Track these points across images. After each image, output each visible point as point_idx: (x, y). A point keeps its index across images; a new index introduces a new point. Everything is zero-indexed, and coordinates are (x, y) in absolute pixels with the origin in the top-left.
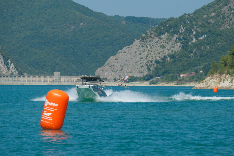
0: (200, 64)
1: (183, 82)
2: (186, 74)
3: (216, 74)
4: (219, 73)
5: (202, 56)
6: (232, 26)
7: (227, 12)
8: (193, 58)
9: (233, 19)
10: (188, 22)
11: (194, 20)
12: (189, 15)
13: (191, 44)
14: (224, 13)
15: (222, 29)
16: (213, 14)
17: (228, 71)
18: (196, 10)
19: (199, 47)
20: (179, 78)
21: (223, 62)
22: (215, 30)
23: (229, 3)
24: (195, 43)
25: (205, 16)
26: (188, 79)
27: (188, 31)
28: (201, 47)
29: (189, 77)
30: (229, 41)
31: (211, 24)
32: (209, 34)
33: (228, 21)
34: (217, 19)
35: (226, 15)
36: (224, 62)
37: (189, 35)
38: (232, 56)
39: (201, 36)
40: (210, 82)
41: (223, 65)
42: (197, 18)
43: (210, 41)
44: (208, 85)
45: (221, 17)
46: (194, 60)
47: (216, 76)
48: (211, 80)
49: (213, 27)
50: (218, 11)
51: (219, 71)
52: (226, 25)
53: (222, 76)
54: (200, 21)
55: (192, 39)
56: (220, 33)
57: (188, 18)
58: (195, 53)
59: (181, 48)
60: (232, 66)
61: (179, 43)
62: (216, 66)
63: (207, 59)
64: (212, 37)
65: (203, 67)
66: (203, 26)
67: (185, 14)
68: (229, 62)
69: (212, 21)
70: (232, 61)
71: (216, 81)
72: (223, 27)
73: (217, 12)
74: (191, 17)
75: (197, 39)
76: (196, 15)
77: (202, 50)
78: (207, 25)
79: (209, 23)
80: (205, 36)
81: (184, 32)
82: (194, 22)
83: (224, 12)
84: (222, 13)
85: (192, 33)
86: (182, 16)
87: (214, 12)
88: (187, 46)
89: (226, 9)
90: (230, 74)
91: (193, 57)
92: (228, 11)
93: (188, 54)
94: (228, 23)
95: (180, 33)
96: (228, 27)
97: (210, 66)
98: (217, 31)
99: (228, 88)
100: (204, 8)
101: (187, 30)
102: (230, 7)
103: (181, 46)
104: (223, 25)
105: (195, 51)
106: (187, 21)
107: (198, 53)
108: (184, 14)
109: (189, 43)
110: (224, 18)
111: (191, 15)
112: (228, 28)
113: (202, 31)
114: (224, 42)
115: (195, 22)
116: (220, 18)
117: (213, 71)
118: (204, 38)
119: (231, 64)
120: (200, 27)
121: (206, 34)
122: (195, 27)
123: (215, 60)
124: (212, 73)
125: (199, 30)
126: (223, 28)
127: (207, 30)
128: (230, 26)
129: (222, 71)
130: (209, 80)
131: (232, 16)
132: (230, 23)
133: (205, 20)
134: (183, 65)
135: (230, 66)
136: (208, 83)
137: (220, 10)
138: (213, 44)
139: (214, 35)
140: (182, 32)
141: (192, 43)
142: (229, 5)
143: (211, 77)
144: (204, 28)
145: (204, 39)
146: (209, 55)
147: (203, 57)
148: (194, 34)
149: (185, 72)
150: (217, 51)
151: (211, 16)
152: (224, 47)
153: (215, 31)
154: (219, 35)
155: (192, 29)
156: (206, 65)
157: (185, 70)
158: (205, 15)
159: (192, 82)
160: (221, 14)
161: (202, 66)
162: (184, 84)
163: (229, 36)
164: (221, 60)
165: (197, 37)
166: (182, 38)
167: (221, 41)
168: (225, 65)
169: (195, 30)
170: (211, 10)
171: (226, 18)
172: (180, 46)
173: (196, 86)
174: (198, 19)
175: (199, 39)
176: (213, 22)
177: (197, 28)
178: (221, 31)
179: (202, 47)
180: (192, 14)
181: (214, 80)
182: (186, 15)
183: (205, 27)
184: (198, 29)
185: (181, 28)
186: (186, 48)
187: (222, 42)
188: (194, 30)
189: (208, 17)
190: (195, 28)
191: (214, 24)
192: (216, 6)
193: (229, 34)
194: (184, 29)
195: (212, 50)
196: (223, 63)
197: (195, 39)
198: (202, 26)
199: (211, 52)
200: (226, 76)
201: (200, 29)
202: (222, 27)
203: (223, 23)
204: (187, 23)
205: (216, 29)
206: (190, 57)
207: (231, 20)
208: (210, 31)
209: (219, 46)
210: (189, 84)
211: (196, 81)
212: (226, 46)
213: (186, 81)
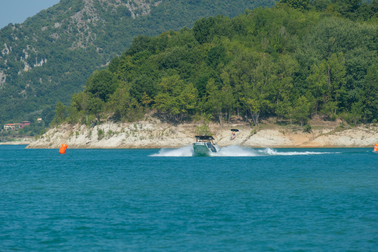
0: (37, 107)
1: (9, 137)
2: (14, 124)
3: (64, 124)
4: (69, 123)
5: (40, 94)
6: (88, 45)
7: (80, 21)
8: (26, 98)
9: (89, 33)
10: (16, 38)
11: (26, 35)
12: (17, 26)
13: (22, 73)
14: (76, 24)
15: (72, 49)
16: (57, 25)
17: (84, 118)
18: (29, 18)
19: (35, 78)
20: (2, 130)
21: (75, 103)
22: (62, 51)
23: (84, 7)
24: (28, 72)
25: (44, 29)
26: (17, 132)
27: (17, 52)
28: (39, 79)
29: (20, 129)
30: (84, 69)
31: (54, 42)
32: (51, 57)
33: (81, 37)
34: (63, 32)
35: (79, 26)
36: (77, 103)
37: (19, 59)
38: (89, 95)
39: (39, 62)
40: (54, 137)
41: (75, 108)
42: (31, 30)
43: (54, 70)
44: (52, 141)
45: (71, 30)
46: (27, 101)
47: (64, 127)
48: (55, 134)
49: (57, 46)
50: (65, 20)
51: (68, 119)
52: (80, 44)
53: (74, 127)
54: (35, 37)
55: (23, 66)
56: (69, 56)
57: (15, 32)
58: (29, 90)
59: (4, 81)
60: (90, 110)
61: (2, 73)
62: (63, 111)
63: (49, 99)
64: (56, 62)
65: (43, 113)
66: (41, 44)
67: (11, 25)
68: (84, 104)
69: (55, 36)
70: (89, 101)
71: (64, 135)
72: (74, 46)
73: (63, 21)
74: (20, 29)
75: (32, 66)
76: (30, 26)
77: (39, 83)
78: (47, 42)
79: (51, 40)
80: (44, 61)
81: (10, 54)
82: (26, 38)
83: (75, 21)
84: (72, 24)
85: (24, 55)
86: (6, 28)
87: (59, 21)
88: (15, 77)
89: (77, 16)
90: (86, 124)
91: (25, 96)
92: (82, 19)
93: (17, 91)
94: (83, 39)
95: (2, 56)
96: (83, 46)
97: (54, 111)
98: (64, 52)
99: (83, 146)
100: (41, 15)
101: (14, 51)
102: (85, 14)
103: (5, 78)
104: (74, 42)
105: (28, 85)
106: (14, 36)
107: (33, 89)
108: (9, 25)
109: (19, 73)
110: (75, 32)
111: (21, 27)
112: (82, 48)
113: (40, 53)
114: (77, 71)
115: (28, 38)
116: (68, 31)
117: (59, 118)
118: (43, 64)
119: (89, 106)
120: (36, 47)
121: (47, 58)
122: (28, 46)
123: (62, 100)
124: (58, 123)
125: (35, 52)
126: (75, 48)
127: (48, 51)
128: (85, 45)
129: (73, 119)
130: (53, 134)
131: (88, 28)
132: (85, 39)
133: (43, 34)
134: (10, 110)
135: (86, 110)
136: (51, 139)
137: (69, 18)
138: (59, 74)
139: (60, 60)
140: (6, 54)
141: (24, 73)
142: (83, 10)
143: (55, 129)
144: (43, 48)
145: (43, 66)
146: (52, 92)
147: (42, 95)
148: (26, 58)
149: (12, 120)
150: (65, 86)
151: (54, 28)
152: (76, 79)
153: (62, 53)
154: (68, 59)
155: (22, 50)
156: (48, 109)
157: (12, 118)
158: (43, 26)
159: (24, 137)
160: (70, 24)
161: (41, 111)
162: (11, 141)
163: (83, 60)
164: (71, 101)
165: (31, 62)
166: (7, 64)
167: (71, 69)
168: (79, 109)
169: (29, 52)
170: (54, 18)
171: (78, 32)
172: (3, 78)
173: (31, 143)
174: (33, 33)
175: (35, 66)
176: (57, 37)
177: (31, 48)
178: (71, 53)
179: (41, 79)
180: (22, 24)
181: (61, 134)
182: (13, 26)
183: (44, 46)
184: (34, 49)
185: (4, 47)
186: (14, 81)
187: (73, 71)
188: (26, 51)
189: (49, 29)
190: (28, 49)
191: (60, 41)
192: (62, 11)
193: (84, 59)
194: (9, 49)
195: (57, 84)
196: (75, 106)
197: (28, 66)
198: (39, 45)
199: (55, 87)
200: (80, 127)
201: (36, 50)
202: (72, 47)
203: (74, 40)
204: (15, 40)
205: (61, 49)
206: (20, 97)
207: (87, 34)
208: (52, 53)
209: (67, 78)
210: (20, 140)
211: (32, 135)
212: (79, 78)
213: (14, 136)
